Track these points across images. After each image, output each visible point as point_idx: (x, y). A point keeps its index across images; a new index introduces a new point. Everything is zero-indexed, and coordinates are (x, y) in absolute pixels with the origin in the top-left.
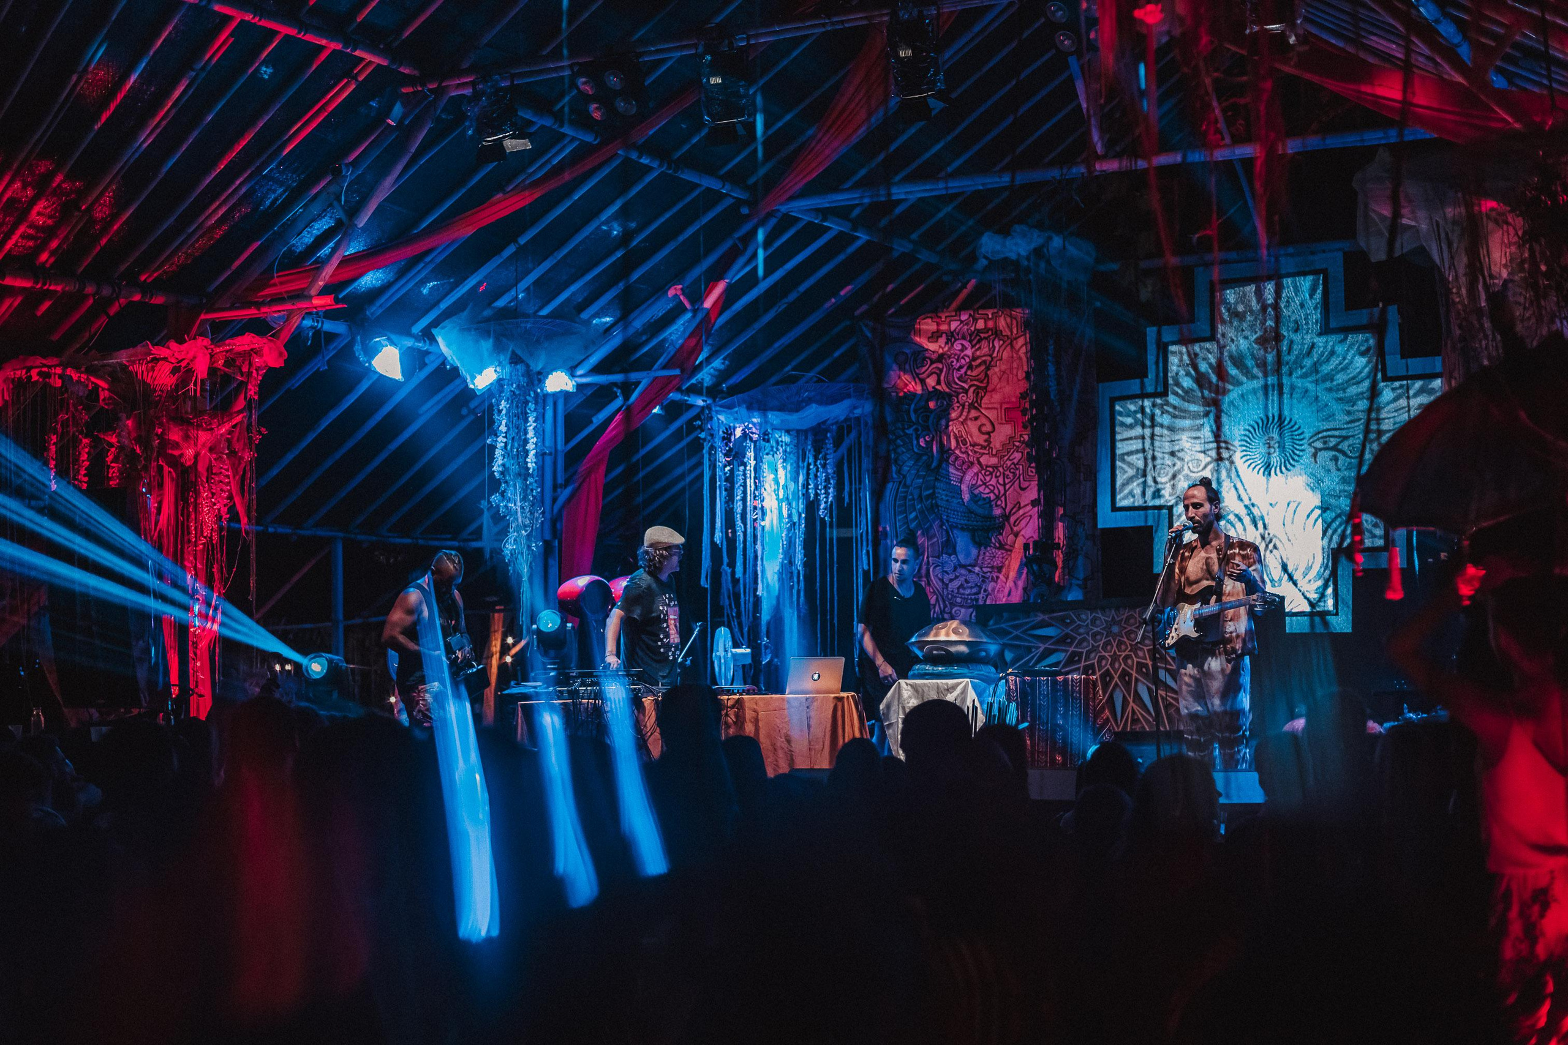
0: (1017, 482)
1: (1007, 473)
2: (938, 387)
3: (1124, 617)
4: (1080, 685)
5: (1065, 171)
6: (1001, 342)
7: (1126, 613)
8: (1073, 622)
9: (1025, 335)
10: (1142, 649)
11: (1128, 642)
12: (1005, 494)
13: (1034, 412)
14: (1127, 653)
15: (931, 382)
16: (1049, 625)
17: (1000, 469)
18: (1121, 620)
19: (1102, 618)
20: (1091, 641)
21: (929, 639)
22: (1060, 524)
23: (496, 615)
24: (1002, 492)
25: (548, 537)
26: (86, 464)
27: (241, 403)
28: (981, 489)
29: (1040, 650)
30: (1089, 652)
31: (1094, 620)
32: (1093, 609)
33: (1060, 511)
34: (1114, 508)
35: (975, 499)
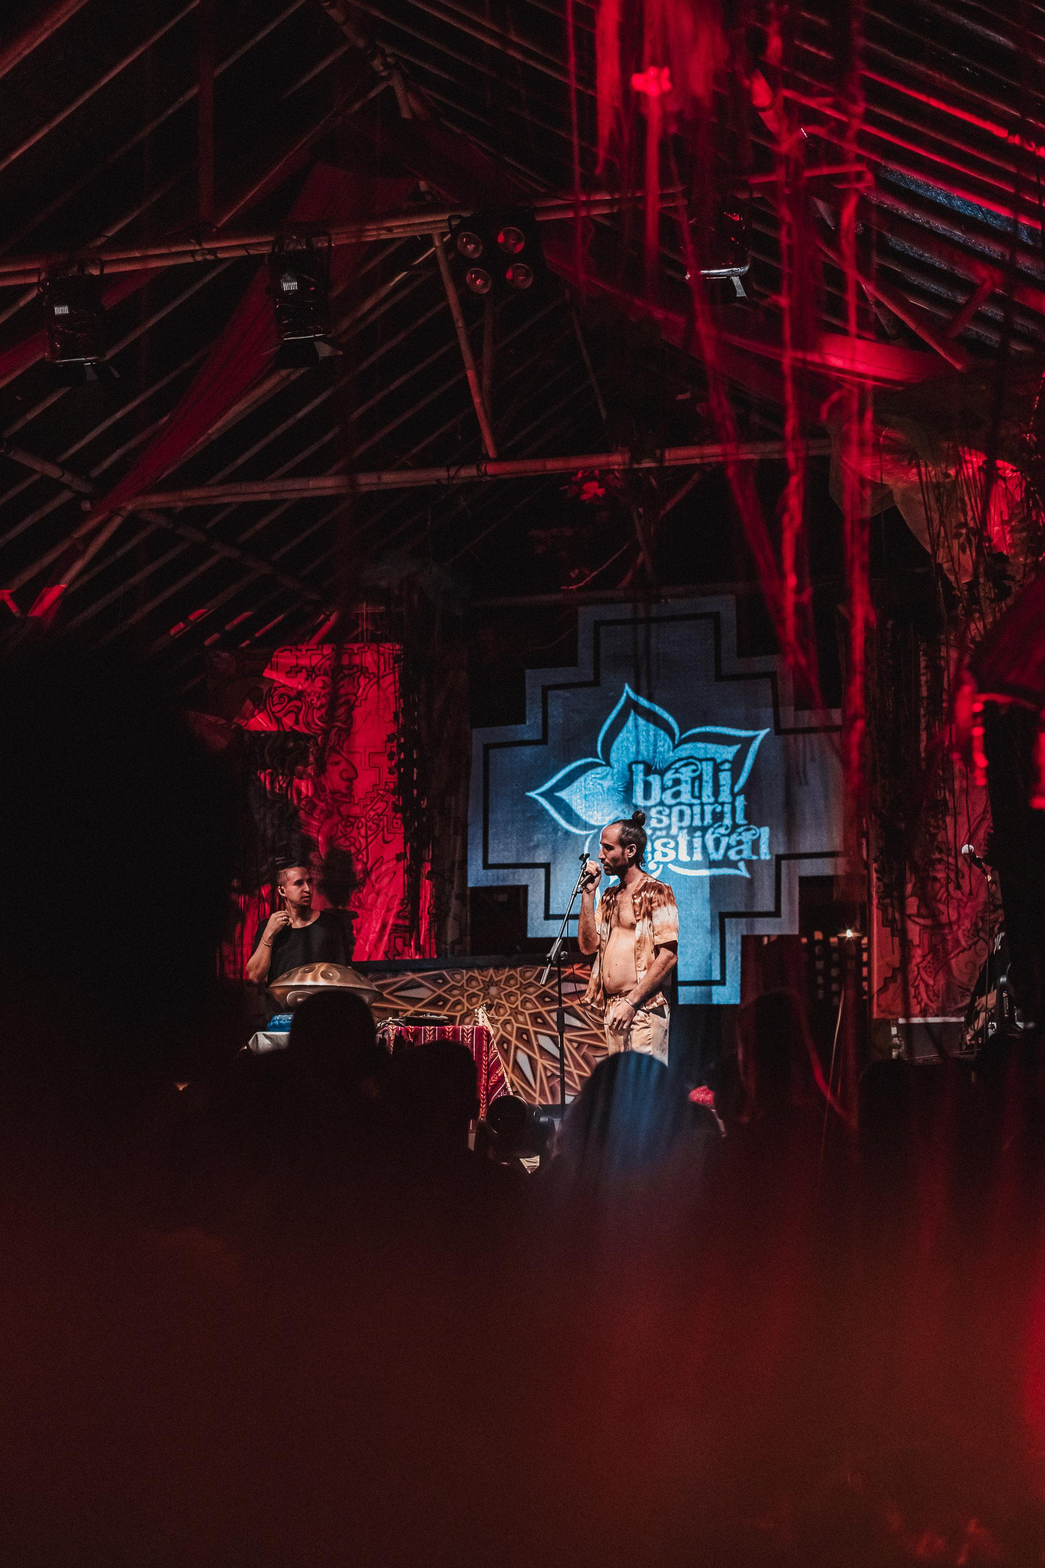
0: (381, 834)
1: (370, 824)
2: (296, 728)
3: (504, 977)
4: (472, 1036)
5: (452, 473)
6: (367, 680)
7: (507, 972)
8: (446, 982)
9: (394, 672)
10: (522, 1013)
11: (507, 1005)
12: (367, 848)
13: (402, 756)
14: (506, 1017)
15: (288, 721)
16: (420, 986)
17: (363, 820)
18: (500, 981)
19: (479, 978)
20: (466, 1004)
21: (293, 984)
22: (428, 882)
24: (364, 845)
28: (340, 841)
29: (408, 1014)
30: (463, 1017)
31: (470, 979)
32: (470, 967)
33: (428, 868)
34: (486, 866)
35: (334, 852)
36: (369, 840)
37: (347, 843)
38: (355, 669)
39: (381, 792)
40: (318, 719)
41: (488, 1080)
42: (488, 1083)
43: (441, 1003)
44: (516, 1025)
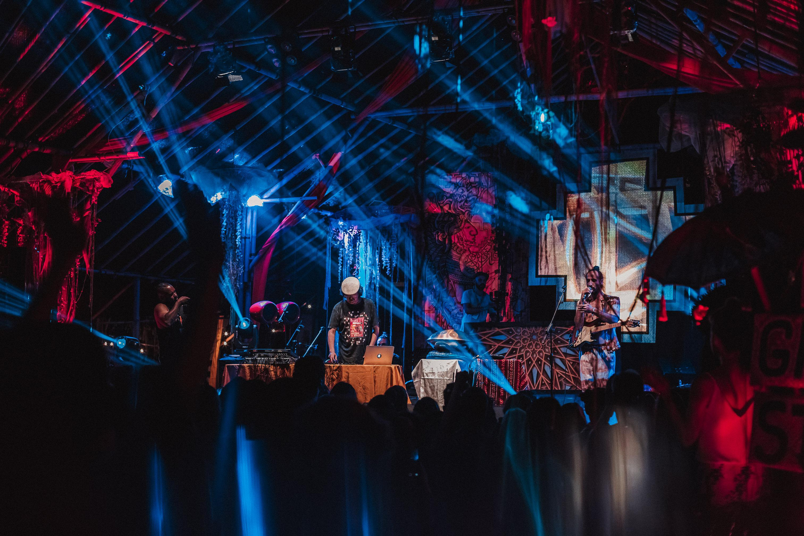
0: (488, 260)
1: (483, 256)
2: (450, 211)
3: (539, 331)
4: (513, 364)
6: (482, 189)
7: (541, 329)
8: (513, 333)
9: (493, 186)
10: (548, 348)
11: (541, 344)
13: (498, 225)
14: (540, 349)
15: (446, 208)
16: (501, 334)
17: (480, 254)
18: (538, 333)
19: (528, 331)
20: (522, 343)
21: (438, 339)
22: (509, 283)
23: (220, 320)
24: (480, 265)
25: (246, 280)
26: (7, 234)
27: (89, 206)
28: (470, 264)
29: (497, 347)
30: (521, 349)
31: (524, 332)
32: (524, 327)
33: (509, 276)
34: (537, 276)
35: (466, 268)
36: (483, 263)
37: (473, 265)
38: (477, 184)
39: (489, 241)
40: (460, 207)
41: (520, 384)
42: (520, 385)
43: (511, 342)
44: (544, 353)
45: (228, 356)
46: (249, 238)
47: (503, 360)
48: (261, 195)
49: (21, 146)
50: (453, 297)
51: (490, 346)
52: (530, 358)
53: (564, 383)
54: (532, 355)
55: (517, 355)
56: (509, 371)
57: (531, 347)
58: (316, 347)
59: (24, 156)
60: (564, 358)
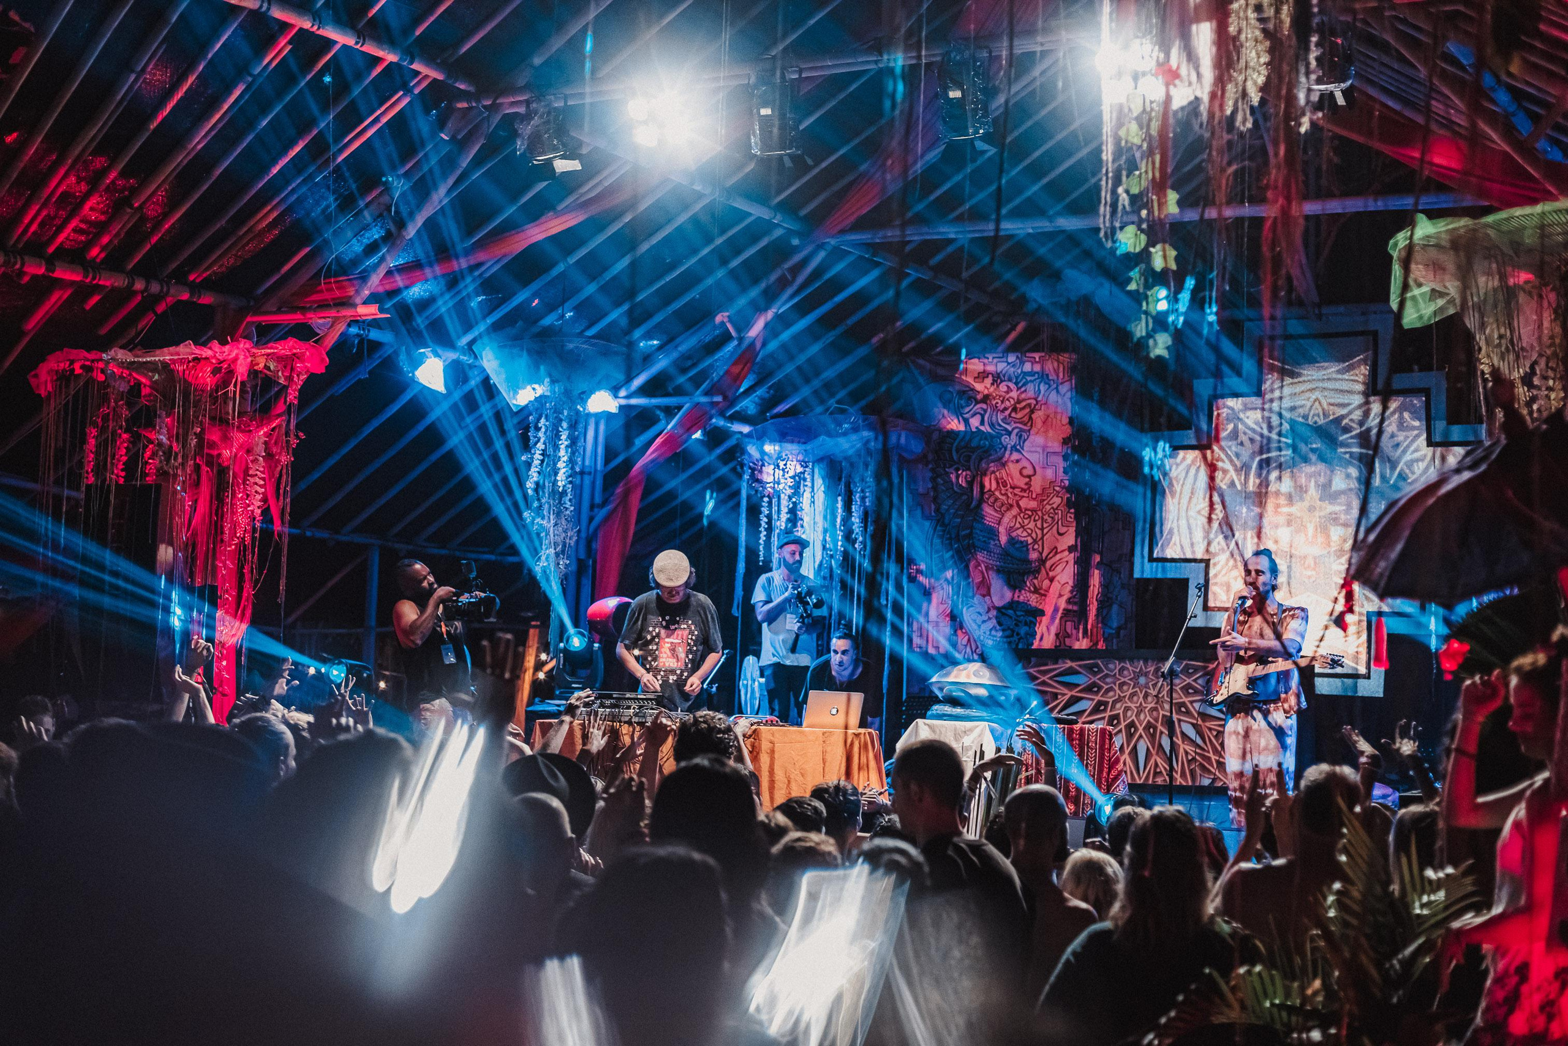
0: (1055, 528)
1: (1046, 517)
2: (982, 428)
3: (1152, 669)
4: (1097, 735)
6: (1047, 386)
7: (1155, 665)
8: (1100, 671)
9: (1071, 380)
10: (1168, 703)
11: (1154, 694)
12: (1042, 538)
13: (1076, 458)
14: (1152, 705)
16: (1077, 673)
17: (1039, 513)
18: (1149, 672)
19: (1130, 668)
20: (1118, 691)
21: (950, 680)
22: (1097, 572)
23: (532, 631)
24: (1040, 536)
25: (582, 556)
26: (124, 458)
27: (281, 408)
28: (1019, 532)
29: (1067, 697)
30: (1115, 702)
31: (1122, 669)
32: (1122, 659)
33: (1097, 558)
34: (1151, 559)
35: (1012, 541)
36: (1045, 531)
39: (1057, 489)
40: (1002, 420)
41: (1109, 773)
42: (1109, 775)
43: (1096, 689)
44: (1161, 712)
45: (542, 701)
46: (590, 473)
47: (1077, 727)
48: (615, 390)
49: (155, 288)
50: (984, 596)
51: (1055, 696)
52: (1133, 721)
53: (1198, 771)
54: (1138, 715)
55: (1108, 713)
56: (1088, 747)
57: (1135, 698)
58: (714, 689)
59: (161, 308)
60: (1200, 722)
